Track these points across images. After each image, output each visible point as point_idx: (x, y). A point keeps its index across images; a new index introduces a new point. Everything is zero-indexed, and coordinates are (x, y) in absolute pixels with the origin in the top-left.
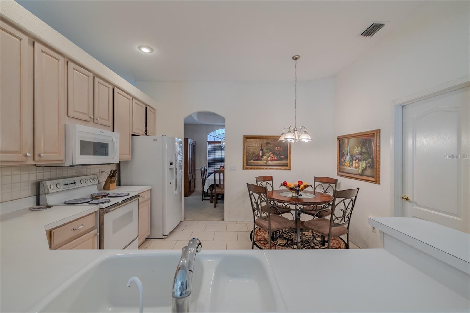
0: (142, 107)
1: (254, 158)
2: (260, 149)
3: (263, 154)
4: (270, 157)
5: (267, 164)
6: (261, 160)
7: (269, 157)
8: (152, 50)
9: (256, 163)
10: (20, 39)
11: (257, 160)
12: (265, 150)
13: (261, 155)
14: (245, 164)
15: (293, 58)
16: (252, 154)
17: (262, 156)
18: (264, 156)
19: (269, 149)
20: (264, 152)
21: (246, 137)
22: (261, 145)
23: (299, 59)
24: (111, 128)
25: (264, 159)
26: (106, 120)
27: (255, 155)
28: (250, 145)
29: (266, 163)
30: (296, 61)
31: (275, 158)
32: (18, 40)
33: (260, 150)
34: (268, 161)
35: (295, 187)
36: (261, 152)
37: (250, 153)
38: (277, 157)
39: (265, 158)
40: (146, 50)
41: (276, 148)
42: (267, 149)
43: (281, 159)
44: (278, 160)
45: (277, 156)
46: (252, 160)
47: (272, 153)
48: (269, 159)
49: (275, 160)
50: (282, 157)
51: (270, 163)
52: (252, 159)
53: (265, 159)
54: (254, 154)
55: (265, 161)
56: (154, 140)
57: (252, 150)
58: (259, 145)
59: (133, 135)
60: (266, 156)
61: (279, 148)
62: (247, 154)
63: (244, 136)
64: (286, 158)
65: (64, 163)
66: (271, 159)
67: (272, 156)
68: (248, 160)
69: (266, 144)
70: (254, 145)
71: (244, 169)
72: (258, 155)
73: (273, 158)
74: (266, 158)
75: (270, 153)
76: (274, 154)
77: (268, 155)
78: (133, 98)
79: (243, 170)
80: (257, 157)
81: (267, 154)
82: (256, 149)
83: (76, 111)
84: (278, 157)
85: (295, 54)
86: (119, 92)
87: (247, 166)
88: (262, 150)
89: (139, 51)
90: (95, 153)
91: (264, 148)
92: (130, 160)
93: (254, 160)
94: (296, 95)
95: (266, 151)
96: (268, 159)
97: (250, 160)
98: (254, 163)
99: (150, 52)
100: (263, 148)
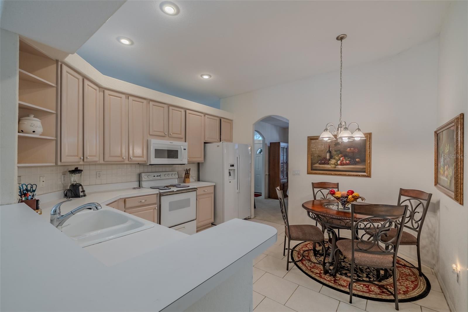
0: (216, 120)
1: (319, 162)
2: (327, 151)
3: (331, 157)
4: (340, 160)
5: (336, 169)
6: (328, 164)
7: (338, 161)
8: (210, 76)
9: (323, 167)
10: (121, 98)
11: (324, 164)
12: (333, 153)
13: (328, 157)
14: (310, 169)
15: (337, 39)
16: (318, 157)
17: (329, 160)
18: (332, 159)
19: (339, 150)
20: (332, 154)
21: (310, 138)
22: (328, 147)
23: (346, 39)
24: (184, 139)
25: (332, 163)
26: (180, 134)
27: (320, 158)
28: (315, 147)
29: (335, 167)
30: (341, 41)
31: (347, 162)
32: (120, 98)
33: (327, 153)
34: (337, 165)
35: (342, 197)
36: (328, 155)
37: (315, 155)
38: (349, 161)
39: (333, 161)
40: (206, 77)
41: (348, 149)
42: (336, 151)
43: (356, 163)
44: (351, 165)
45: (349, 159)
46: (318, 164)
47: (342, 155)
48: (339, 162)
49: (347, 164)
50: (357, 160)
51: (340, 167)
52: (317, 162)
53: (334, 163)
54: (320, 156)
55: (333, 165)
56: (218, 146)
57: (317, 153)
58: (326, 147)
59: (205, 143)
60: (334, 159)
61: (351, 149)
62: (312, 158)
63: (308, 137)
64: (363, 161)
65: (147, 163)
66: (341, 162)
67: (343, 159)
68: (312, 164)
69: (334, 145)
70: (319, 147)
71: (308, 173)
72: (325, 158)
73: (344, 162)
74: (335, 161)
75: (340, 155)
76: (345, 156)
77: (337, 158)
78: (205, 114)
79: (308, 175)
80: (323, 160)
81: (335, 157)
82: (322, 151)
83: (155, 131)
84: (351, 160)
85: (339, 33)
86: (189, 112)
87: (311, 170)
88: (330, 152)
89: (202, 78)
90: (169, 157)
91: (332, 150)
92: (203, 162)
93: (320, 164)
94: (341, 84)
95: (335, 153)
96: (337, 163)
97: (315, 164)
98: (319, 167)
99: (209, 78)
100: (330, 150)
